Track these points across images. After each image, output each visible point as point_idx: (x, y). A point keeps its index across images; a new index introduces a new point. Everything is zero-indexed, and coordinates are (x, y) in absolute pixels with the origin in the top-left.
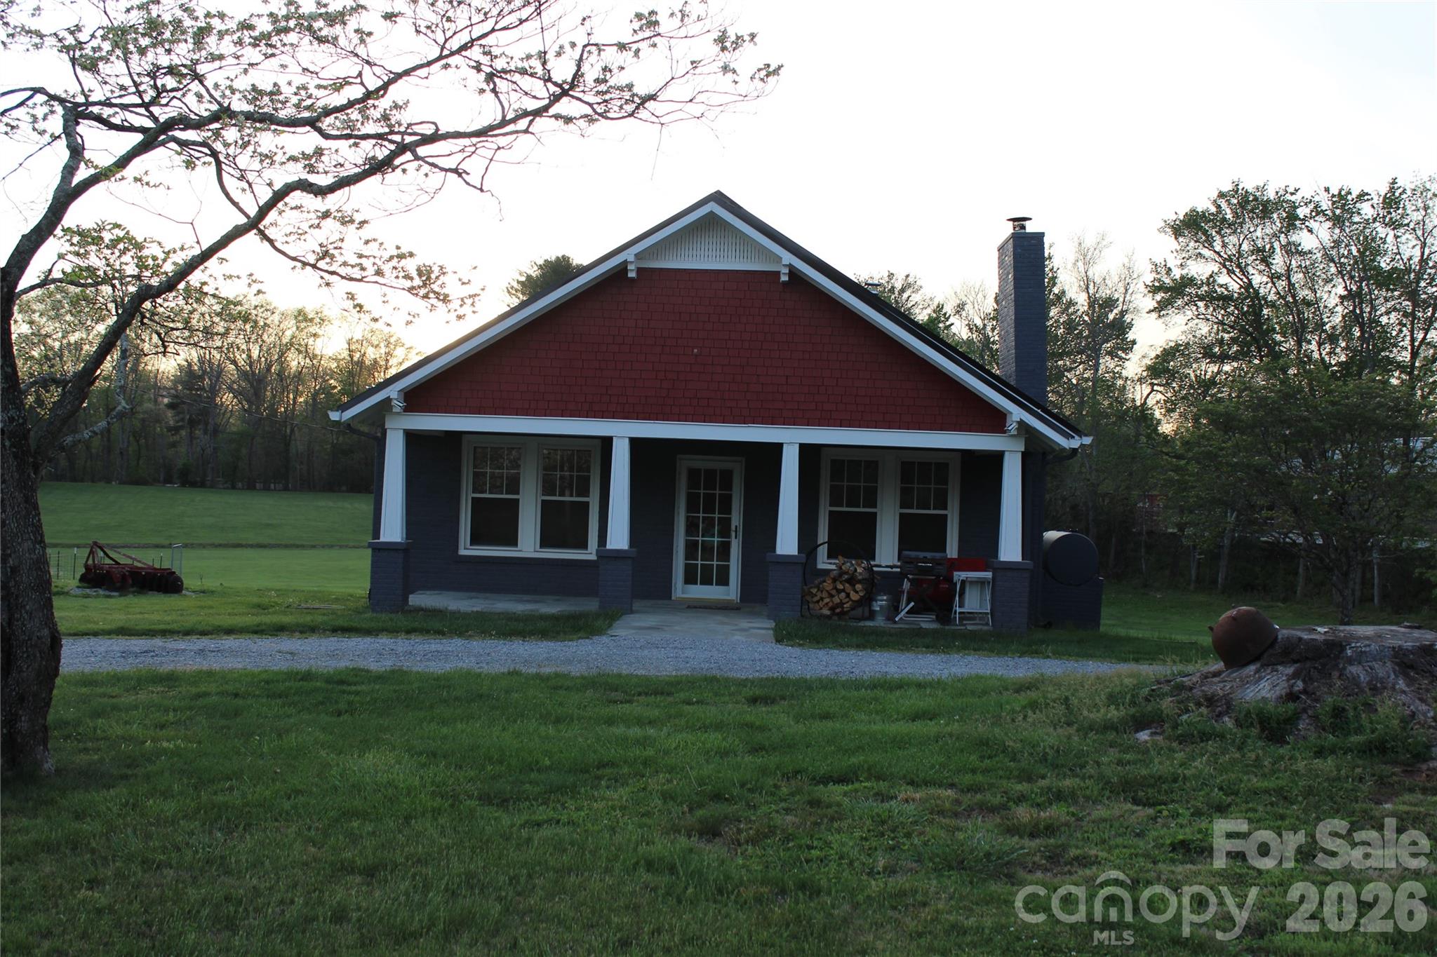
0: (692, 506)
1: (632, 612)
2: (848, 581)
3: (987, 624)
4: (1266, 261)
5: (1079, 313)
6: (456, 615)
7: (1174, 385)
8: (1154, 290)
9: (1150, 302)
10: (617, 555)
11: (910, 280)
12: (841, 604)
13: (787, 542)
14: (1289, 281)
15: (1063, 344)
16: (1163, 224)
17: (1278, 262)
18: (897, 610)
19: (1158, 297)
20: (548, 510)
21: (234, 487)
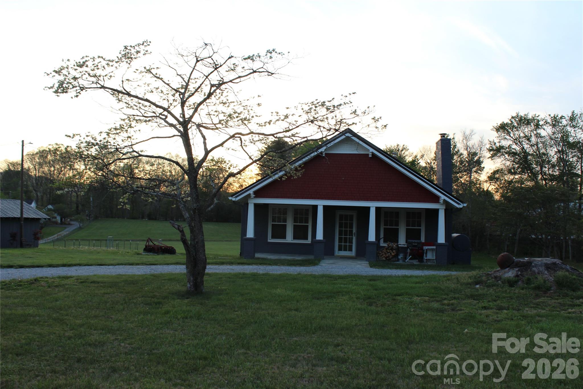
0: (340, 226)
1: (324, 259)
2: (391, 249)
3: (434, 263)
4: (528, 140)
5: (464, 158)
6: (271, 260)
7: (498, 183)
8: (490, 150)
9: (488, 155)
10: (320, 241)
11: (405, 147)
12: (389, 256)
13: (372, 237)
14: (537, 147)
15: (459, 168)
16: (493, 128)
17: (533, 139)
18: (406, 258)
19: (491, 153)
20: (295, 228)
21: (166, 220)
